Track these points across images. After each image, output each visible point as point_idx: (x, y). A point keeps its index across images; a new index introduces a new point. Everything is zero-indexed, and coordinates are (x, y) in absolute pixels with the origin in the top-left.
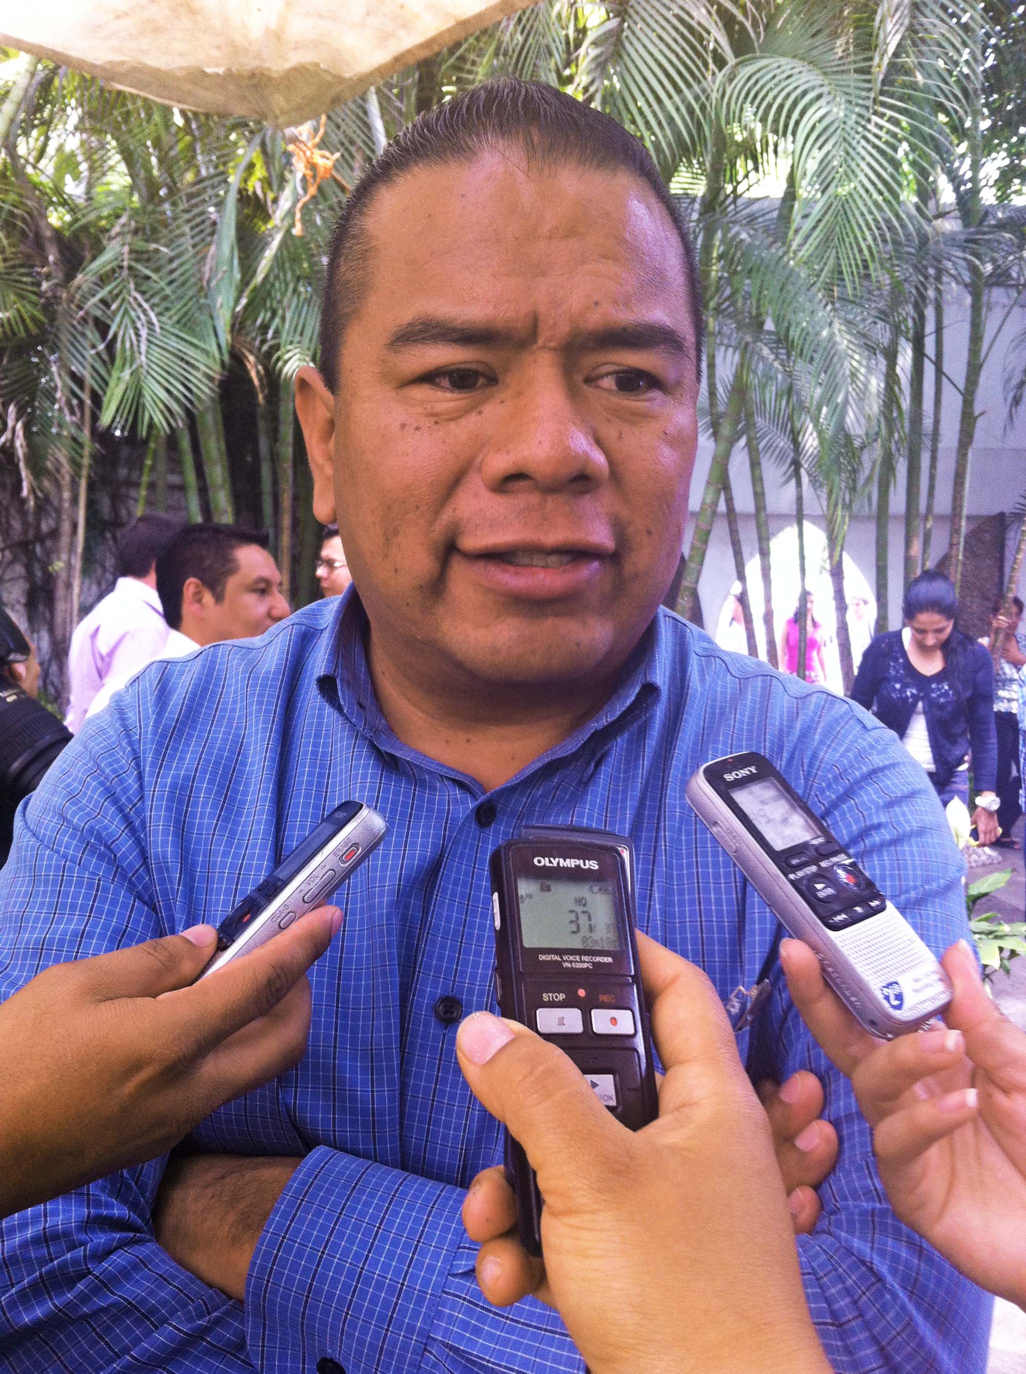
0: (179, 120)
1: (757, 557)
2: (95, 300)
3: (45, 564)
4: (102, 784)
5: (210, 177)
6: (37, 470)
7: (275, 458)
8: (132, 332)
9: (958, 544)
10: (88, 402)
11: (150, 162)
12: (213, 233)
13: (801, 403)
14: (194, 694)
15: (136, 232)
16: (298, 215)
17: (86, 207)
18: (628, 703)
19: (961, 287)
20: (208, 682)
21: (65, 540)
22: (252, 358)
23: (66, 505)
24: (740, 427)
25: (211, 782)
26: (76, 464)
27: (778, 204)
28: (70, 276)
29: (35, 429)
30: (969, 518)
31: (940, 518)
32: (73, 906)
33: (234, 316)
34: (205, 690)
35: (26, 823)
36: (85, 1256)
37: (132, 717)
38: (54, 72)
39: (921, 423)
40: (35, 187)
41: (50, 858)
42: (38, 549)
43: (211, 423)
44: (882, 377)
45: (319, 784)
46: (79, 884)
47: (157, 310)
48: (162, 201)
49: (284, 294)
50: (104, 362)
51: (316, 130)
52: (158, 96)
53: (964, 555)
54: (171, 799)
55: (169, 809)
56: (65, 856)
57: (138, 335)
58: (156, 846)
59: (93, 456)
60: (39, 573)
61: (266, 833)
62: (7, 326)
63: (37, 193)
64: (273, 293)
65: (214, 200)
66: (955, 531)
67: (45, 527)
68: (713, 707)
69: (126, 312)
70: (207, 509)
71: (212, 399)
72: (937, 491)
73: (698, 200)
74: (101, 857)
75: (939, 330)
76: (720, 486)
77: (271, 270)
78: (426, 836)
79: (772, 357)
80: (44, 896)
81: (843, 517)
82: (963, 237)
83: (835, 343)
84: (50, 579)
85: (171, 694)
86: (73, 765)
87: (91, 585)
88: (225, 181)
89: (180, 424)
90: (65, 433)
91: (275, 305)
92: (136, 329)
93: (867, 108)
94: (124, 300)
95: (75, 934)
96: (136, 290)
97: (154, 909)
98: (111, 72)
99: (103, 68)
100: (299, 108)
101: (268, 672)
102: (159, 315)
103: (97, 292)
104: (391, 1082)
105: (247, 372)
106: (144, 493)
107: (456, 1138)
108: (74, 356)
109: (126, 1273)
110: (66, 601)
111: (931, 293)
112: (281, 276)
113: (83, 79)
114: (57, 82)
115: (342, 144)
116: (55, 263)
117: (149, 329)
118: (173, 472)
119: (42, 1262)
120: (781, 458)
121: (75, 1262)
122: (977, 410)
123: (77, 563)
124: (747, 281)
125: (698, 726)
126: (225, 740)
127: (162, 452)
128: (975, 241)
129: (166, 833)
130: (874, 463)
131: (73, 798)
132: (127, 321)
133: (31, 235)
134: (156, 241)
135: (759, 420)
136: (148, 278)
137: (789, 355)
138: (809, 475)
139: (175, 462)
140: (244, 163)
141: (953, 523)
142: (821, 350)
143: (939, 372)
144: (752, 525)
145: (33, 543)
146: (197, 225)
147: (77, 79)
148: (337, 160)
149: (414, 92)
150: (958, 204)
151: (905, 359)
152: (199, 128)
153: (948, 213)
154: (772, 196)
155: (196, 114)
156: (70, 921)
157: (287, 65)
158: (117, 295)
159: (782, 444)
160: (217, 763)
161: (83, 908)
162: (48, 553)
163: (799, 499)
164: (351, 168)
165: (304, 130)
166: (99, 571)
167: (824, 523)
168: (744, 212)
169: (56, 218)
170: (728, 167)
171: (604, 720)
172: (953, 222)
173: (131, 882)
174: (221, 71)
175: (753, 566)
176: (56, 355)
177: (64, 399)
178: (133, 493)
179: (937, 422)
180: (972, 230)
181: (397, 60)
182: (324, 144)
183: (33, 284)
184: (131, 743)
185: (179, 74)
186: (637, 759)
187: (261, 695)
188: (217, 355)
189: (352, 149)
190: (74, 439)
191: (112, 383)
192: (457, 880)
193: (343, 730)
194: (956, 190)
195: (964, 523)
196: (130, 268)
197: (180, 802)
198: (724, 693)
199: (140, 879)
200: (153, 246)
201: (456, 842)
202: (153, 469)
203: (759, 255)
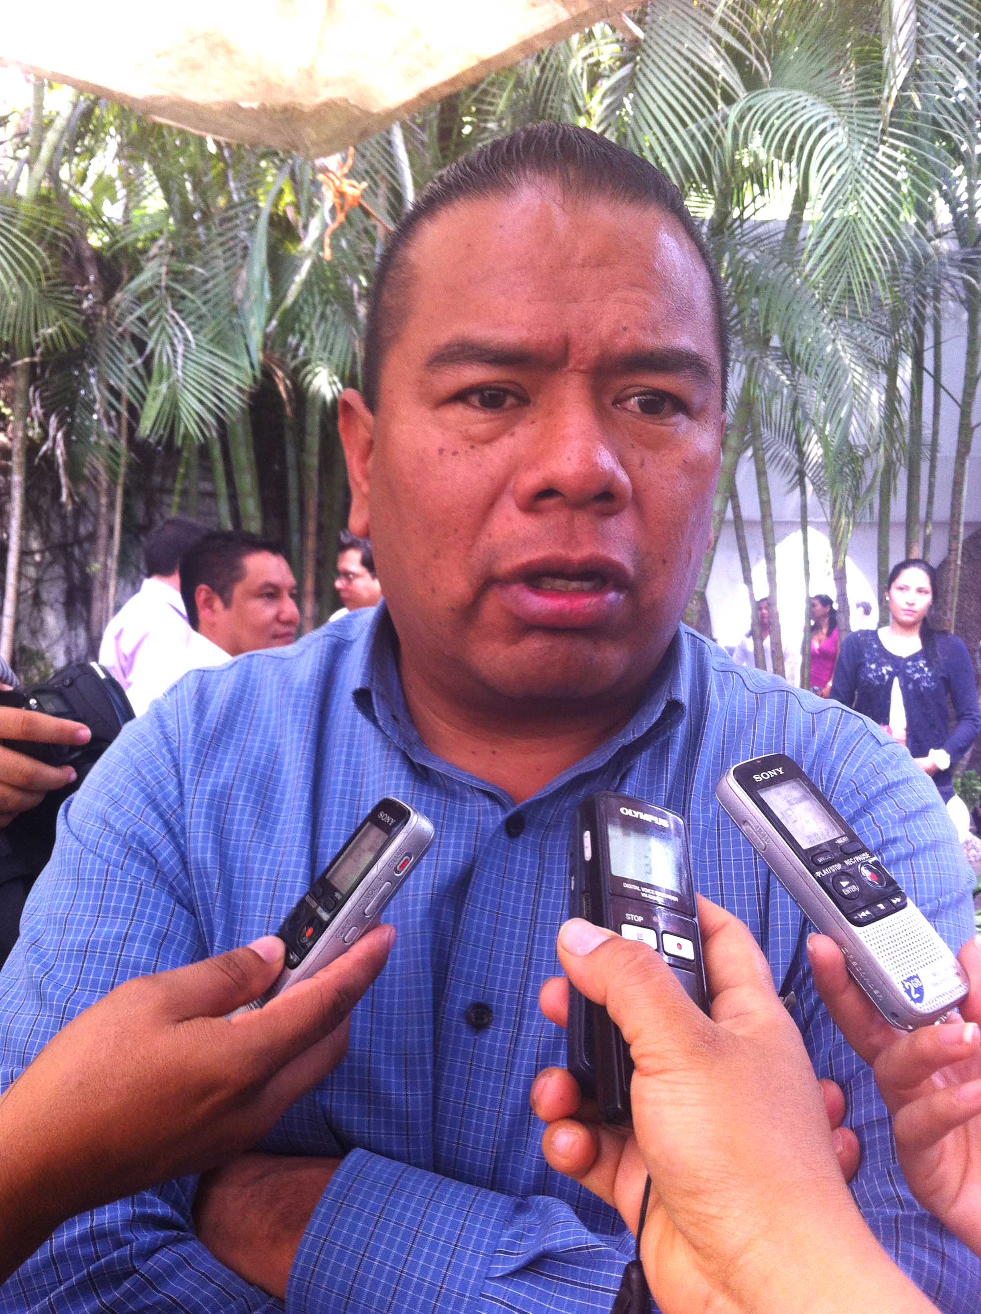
0: (212, 148)
1: (763, 561)
2: (131, 318)
3: (83, 566)
4: (143, 790)
5: (242, 203)
6: (75, 475)
7: (301, 467)
8: (169, 348)
9: (957, 550)
10: (125, 414)
11: (185, 187)
12: (244, 257)
13: (806, 415)
14: (231, 702)
15: (173, 253)
16: (327, 241)
17: (125, 230)
18: (654, 720)
19: (958, 304)
20: (243, 691)
21: (102, 542)
22: (280, 373)
23: (104, 510)
24: (746, 438)
25: (249, 790)
26: (113, 473)
27: (783, 226)
28: (108, 295)
29: (74, 438)
30: (967, 524)
31: (939, 525)
32: (116, 910)
33: (266, 337)
34: (241, 698)
35: (69, 826)
36: (131, 1254)
37: (171, 725)
38: (95, 102)
39: (920, 434)
40: (76, 209)
41: (93, 863)
42: (76, 551)
43: (241, 435)
44: (882, 390)
45: (353, 793)
46: (122, 888)
47: (193, 327)
48: (195, 225)
49: (312, 317)
50: (140, 377)
51: (345, 160)
52: (196, 128)
53: (962, 561)
54: (210, 806)
55: (208, 816)
56: (107, 861)
57: (175, 351)
58: (196, 852)
59: (130, 466)
60: (77, 575)
61: (303, 840)
62: (49, 342)
63: (78, 215)
64: (302, 317)
65: (245, 225)
66: (954, 537)
67: (83, 530)
68: (732, 721)
69: (163, 328)
70: (236, 516)
71: (242, 409)
72: (936, 500)
73: (707, 223)
74: (143, 861)
75: (937, 345)
76: (727, 495)
77: (300, 293)
78: (457, 846)
79: (779, 372)
80: (88, 899)
81: (848, 524)
82: (959, 257)
83: (840, 358)
84: (87, 579)
85: (208, 702)
86: (114, 772)
87: (125, 585)
88: (257, 207)
89: (215, 434)
90: (102, 443)
91: (303, 327)
92: (172, 345)
93: (875, 138)
94: (161, 318)
95: (118, 937)
96: (174, 308)
97: (193, 913)
98: (150, 107)
99: (144, 102)
100: (329, 141)
101: (301, 683)
102: (195, 332)
103: (135, 310)
104: (424, 1085)
105: (276, 386)
106: (177, 499)
107: (486, 1141)
108: (111, 369)
109: (170, 1272)
110: (102, 601)
111: (929, 311)
112: (310, 300)
113: (123, 110)
114: (97, 111)
115: (367, 172)
116: (95, 283)
117: (185, 345)
118: (204, 479)
119: (90, 1260)
120: (787, 466)
121: (122, 1260)
122: (974, 421)
123: (113, 564)
124: (755, 300)
125: (718, 740)
126: (261, 748)
127: (194, 461)
128: (971, 261)
129: (205, 839)
130: (876, 472)
131: (115, 803)
132: (164, 337)
133: (73, 256)
134: (191, 262)
135: (764, 430)
136: (183, 297)
137: (793, 369)
138: (813, 484)
139: (207, 471)
140: (274, 190)
141: (951, 529)
142: (825, 365)
143: (938, 385)
144: (758, 532)
145: (72, 545)
146: (230, 249)
147: (116, 109)
148: (364, 190)
149: (435, 123)
150: (955, 224)
151: (905, 371)
152: (231, 156)
153: (946, 233)
154: (779, 219)
155: (228, 145)
156: (112, 925)
157: (318, 100)
158: (154, 314)
159: (787, 454)
160: (254, 772)
161: (126, 911)
162: (85, 554)
163: (804, 507)
164: (376, 195)
165: (333, 162)
166: (134, 571)
167: (828, 529)
168: (752, 235)
169: (96, 239)
170: (735, 191)
171: (631, 736)
172: (950, 242)
173: (172, 887)
174: (255, 105)
175: (759, 569)
176: (96, 368)
177: (102, 411)
178: (166, 499)
179: (935, 433)
180: (969, 250)
181: (423, 96)
182: (352, 174)
183: (73, 301)
184: (170, 751)
185: (216, 108)
186: (661, 772)
187: (296, 705)
188: (249, 370)
189: (377, 178)
190: (111, 449)
191: (149, 398)
192: (487, 890)
193: (376, 740)
194: (953, 211)
195: (962, 530)
196: (167, 288)
197: (219, 809)
198: (742, 707)
199: (180, 884)
200: (190, 267)
201: (487, 852)
202: (186, 476)
203: (766, 276)
